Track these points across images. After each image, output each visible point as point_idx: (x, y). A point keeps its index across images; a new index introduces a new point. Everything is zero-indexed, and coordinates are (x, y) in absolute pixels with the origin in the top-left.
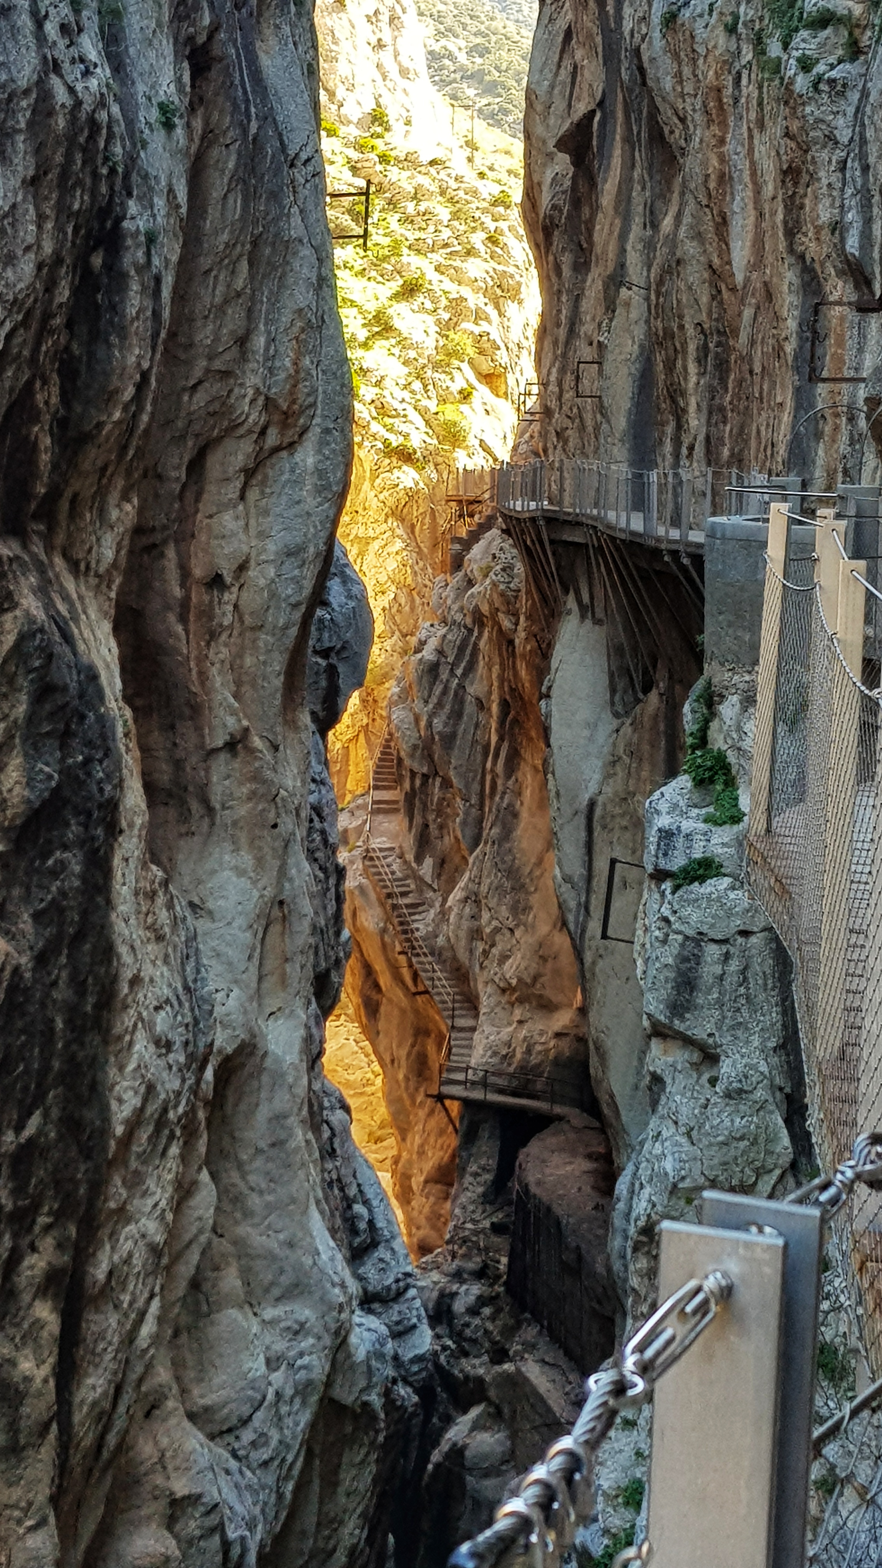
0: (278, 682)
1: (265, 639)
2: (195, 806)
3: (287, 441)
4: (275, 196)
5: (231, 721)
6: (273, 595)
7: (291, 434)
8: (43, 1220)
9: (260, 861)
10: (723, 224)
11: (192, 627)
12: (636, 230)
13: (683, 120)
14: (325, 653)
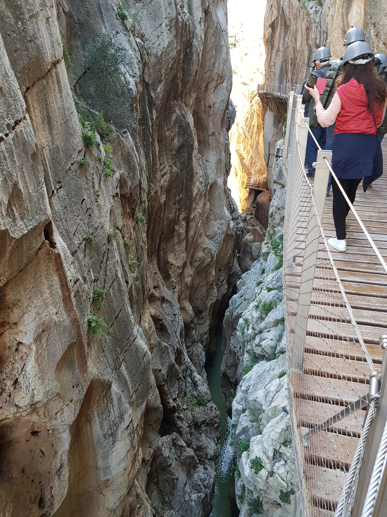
0: (220, 123)
1: (218, 116)
2: (207, 144)
3: (221, 82)
4: (220, 37)
5: (212, 130)
6: (219, 109)
7: (222, 80)
8: (183, 210)
9: (217, 153)
10: (296, 39)
12: (282, 41)
13: (290, 20)
14: (228, 118)
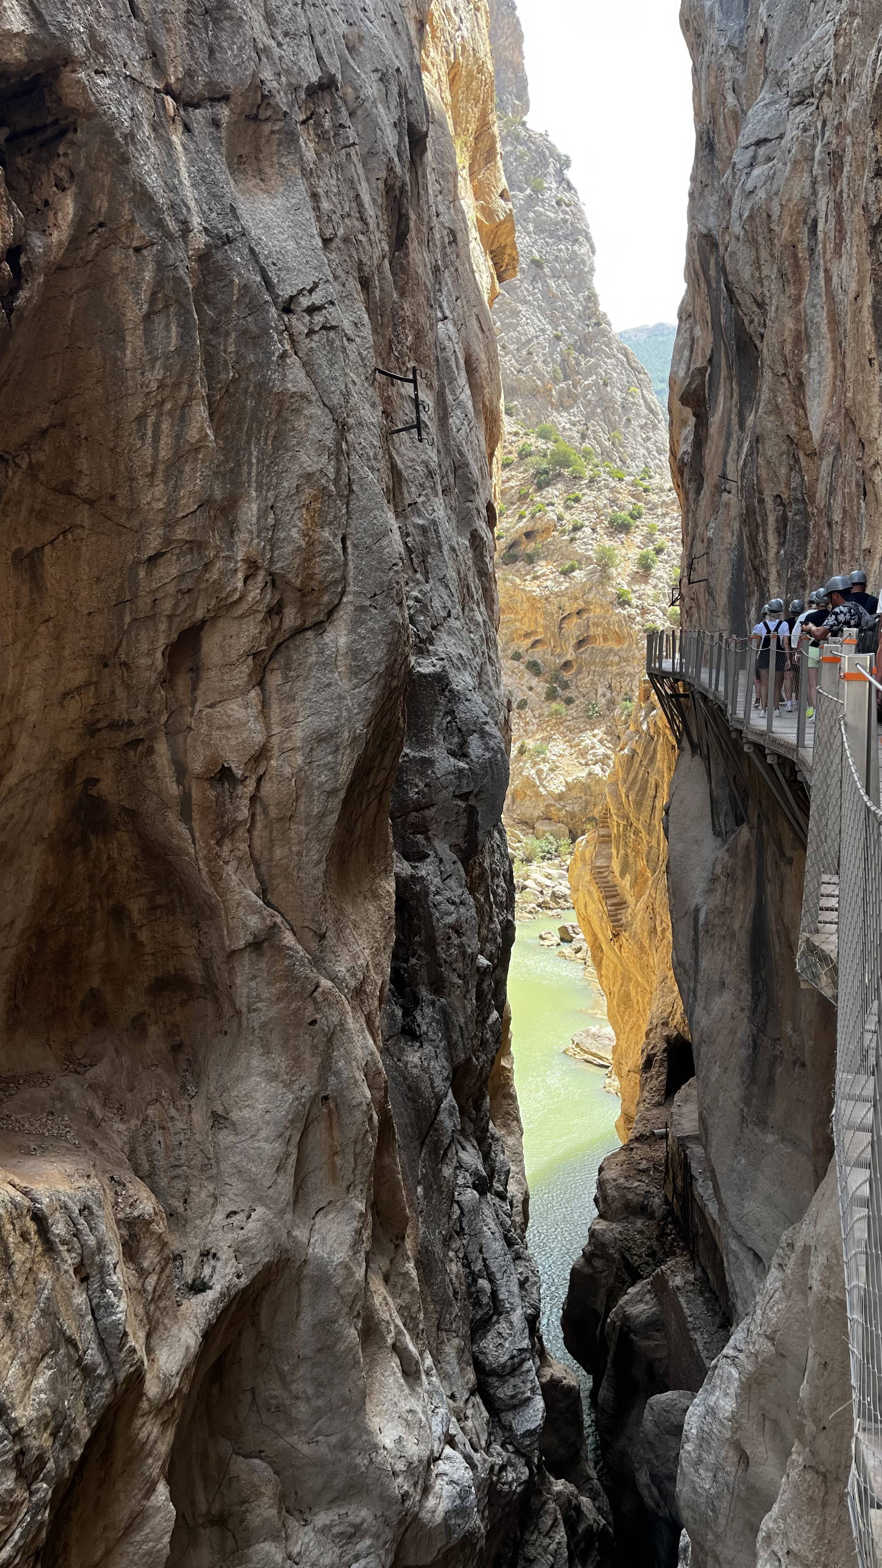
3: (309, 622)
5: (253, 921)
6: (303, 784)
9: (296, 1061)
10: (799, 387)
11: (196, 825)
